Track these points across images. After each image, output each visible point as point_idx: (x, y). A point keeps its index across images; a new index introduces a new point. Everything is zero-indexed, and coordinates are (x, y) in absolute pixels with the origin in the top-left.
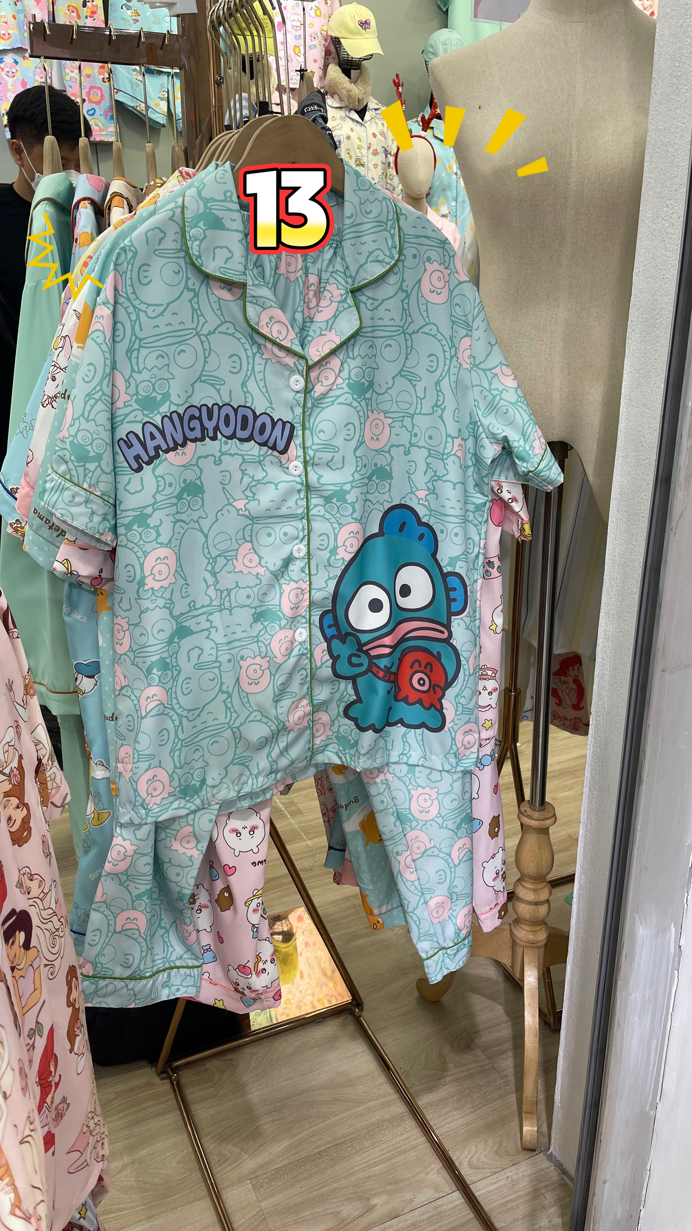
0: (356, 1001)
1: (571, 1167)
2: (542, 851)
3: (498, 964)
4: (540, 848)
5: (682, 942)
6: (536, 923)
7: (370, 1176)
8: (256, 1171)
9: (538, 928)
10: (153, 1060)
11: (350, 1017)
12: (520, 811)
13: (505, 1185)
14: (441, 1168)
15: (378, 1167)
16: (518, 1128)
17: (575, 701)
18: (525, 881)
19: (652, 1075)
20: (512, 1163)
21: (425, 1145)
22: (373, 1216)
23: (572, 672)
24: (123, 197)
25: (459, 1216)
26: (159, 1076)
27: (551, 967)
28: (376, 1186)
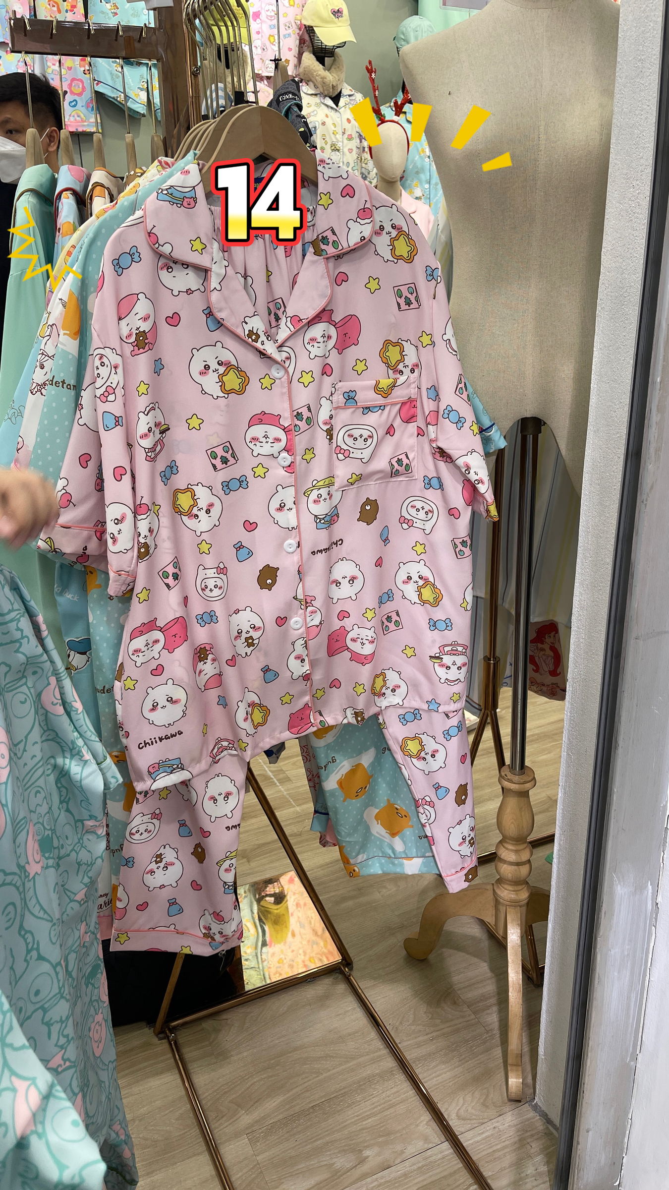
0: (346, 961)
1: (555, 1116)
2: (523, 813)
3: (482, 922)
4: (521, 809)
5: (659, 900)
6: (518, 882)
7: (363, 1129)
8: (252, 1126)
9: (520, 887)
10: (151, 1021)
11: (340, 976)
12: (501, 776)
13: (492, 1135)
14: (430, 1120)
15: (370, 1120)
16: (504, 1080)
17: (552, 668)
18: (506, 842)
19: (632, 1027)
20: (498, 1114)
21: (414, 1099)
22: (366, 1168)
23: (548, 640)
24: (105, 187)
25: (448, 1166)
26: (157, 1036)
27: (533, 925)
28: (367, 1139)
